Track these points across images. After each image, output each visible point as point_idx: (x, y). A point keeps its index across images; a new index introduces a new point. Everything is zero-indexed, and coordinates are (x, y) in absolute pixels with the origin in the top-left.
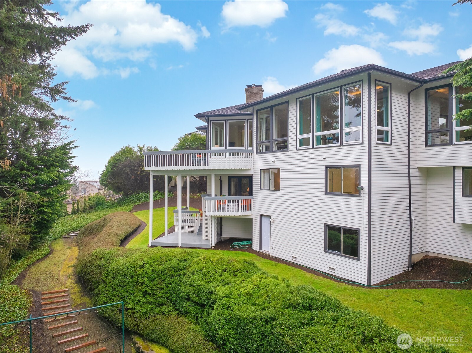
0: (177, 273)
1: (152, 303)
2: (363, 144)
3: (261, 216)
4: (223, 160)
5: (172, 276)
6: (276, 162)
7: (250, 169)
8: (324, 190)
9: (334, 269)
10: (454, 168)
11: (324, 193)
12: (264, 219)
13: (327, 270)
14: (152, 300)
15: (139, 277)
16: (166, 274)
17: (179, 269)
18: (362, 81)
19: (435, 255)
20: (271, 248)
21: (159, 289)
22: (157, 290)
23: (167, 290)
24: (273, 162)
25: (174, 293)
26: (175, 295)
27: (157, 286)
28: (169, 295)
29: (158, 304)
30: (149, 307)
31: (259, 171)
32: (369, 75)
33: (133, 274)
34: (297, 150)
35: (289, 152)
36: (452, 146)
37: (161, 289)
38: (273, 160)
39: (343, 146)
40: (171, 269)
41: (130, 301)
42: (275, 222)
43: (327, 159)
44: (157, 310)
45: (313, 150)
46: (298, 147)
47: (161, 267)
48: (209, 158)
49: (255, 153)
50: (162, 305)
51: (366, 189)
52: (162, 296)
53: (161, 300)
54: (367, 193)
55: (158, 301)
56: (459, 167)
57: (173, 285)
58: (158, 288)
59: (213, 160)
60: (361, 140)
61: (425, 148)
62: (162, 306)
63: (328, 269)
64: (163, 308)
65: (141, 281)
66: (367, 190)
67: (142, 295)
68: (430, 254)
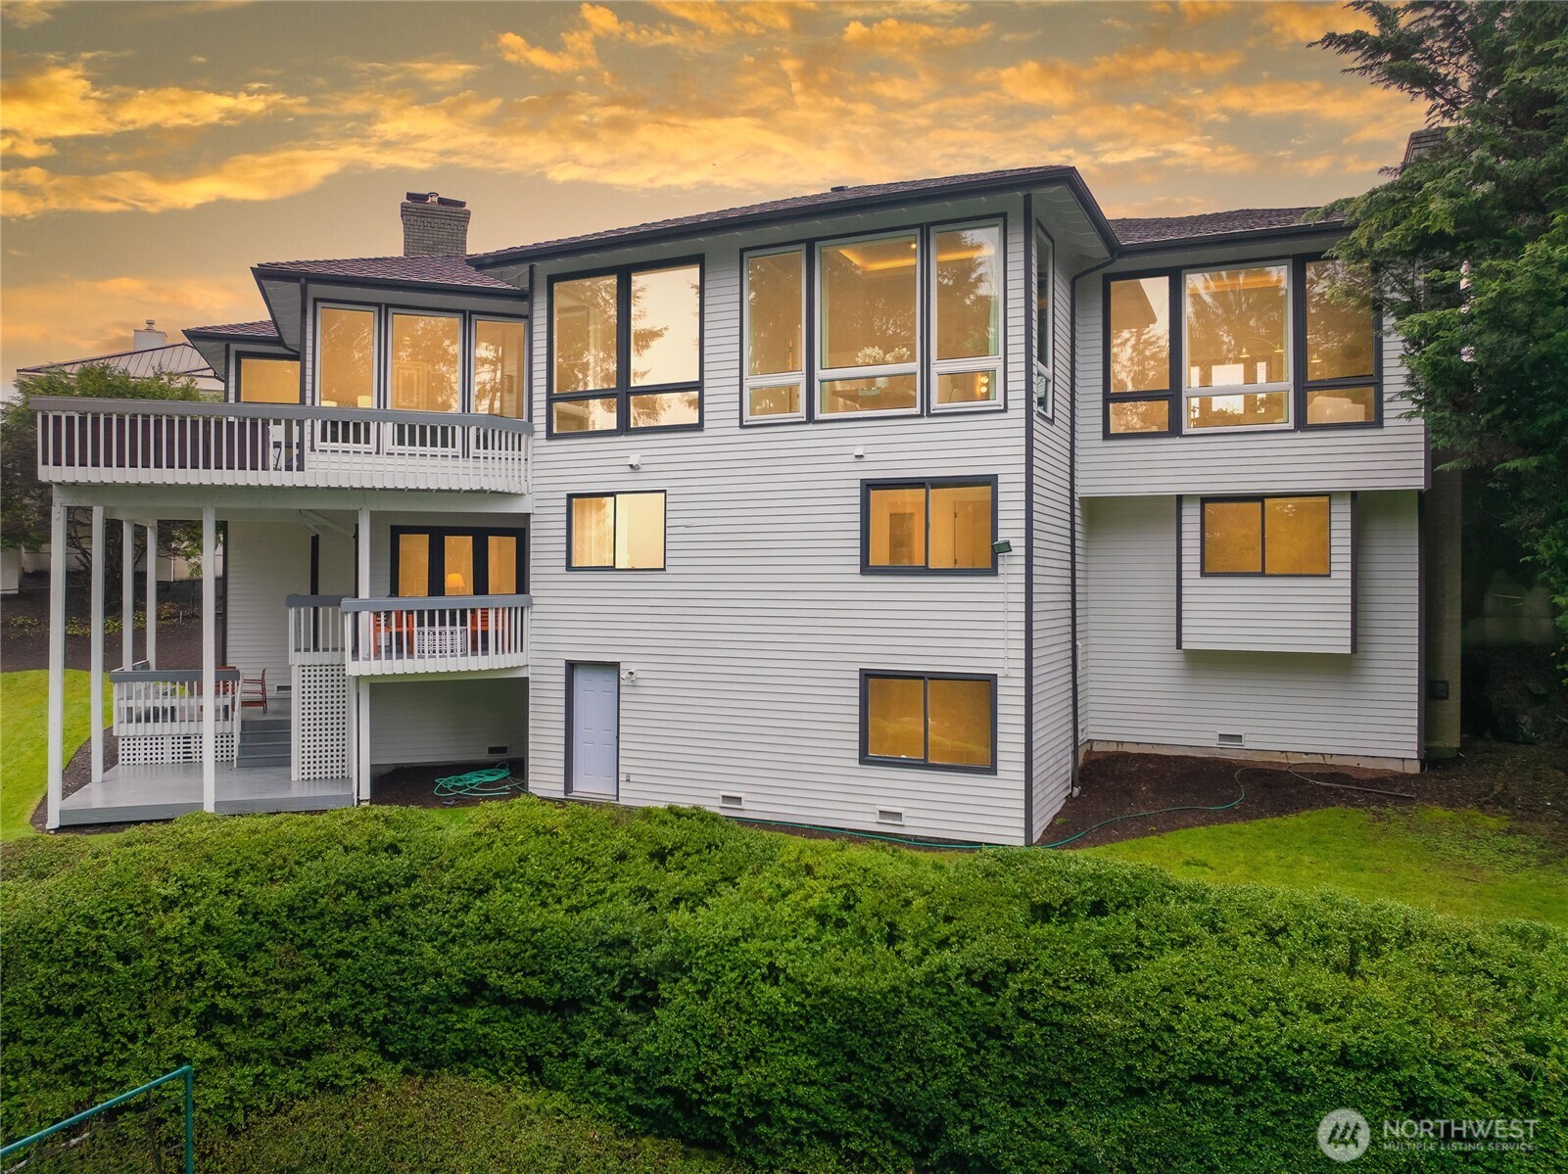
0: (372, 906)
1: (254, 1056)
2: (1005, 410)
3: (571, 666)
4: (368, 459)
5: (349, 921)
6: (644, 468)
7: (522, 495)
8: (857, 560)
9: (899, 815)
10: (1180, 499)
11: (858, 569)
12: (581, 679)
13: (869, 822)
14: (253, 1043)
15: (167, 951)
16: (321, 914)
17: (379, 887)
18: (1004, 215)
19: (1113, 748)
20: (622, 778)
21: (287, 987)
22: (276, 991)
23: (328, 982)
24: (628, 469)
25: (373, 990)
26: (380, 998)
27: (273, 974)
28: (344, 1001)
29: (287, 1053)
30: (242, 1077)
31: (564, 503)
32: (1028, 199)
33: (135, 940)
34: (742, 426)
35: (707, 432)
36: (1178, 440)
37: (293, 986)
38: (634, 460)
39: (929, 415)
40: (342, 889)
41: (128, 1070)
42: (640, 683)
43: (867, 458)
44: (291, 1078)
45: (810, 427)
46: (747, 416)
47: (287, 891)
48: (307, 450)
49: (544, 435)
50: (306, 1053)
51: (1019, 550)
52: (305, 1016)
53: (299, 1033)
54: (1023, 561)
55: (284, 1041)
56: (1192, 497)
57: (364, 956)
58: (277, 982)
59: (323, 457)
60: (1000, 400)
61: (1101, 443)
62: (308, 1059)
63: (877, 818)
64: (319, 1067)
65: (178, 966)
66: (1023, 551)
67: (193, 1032)
68: (1096, 748)
